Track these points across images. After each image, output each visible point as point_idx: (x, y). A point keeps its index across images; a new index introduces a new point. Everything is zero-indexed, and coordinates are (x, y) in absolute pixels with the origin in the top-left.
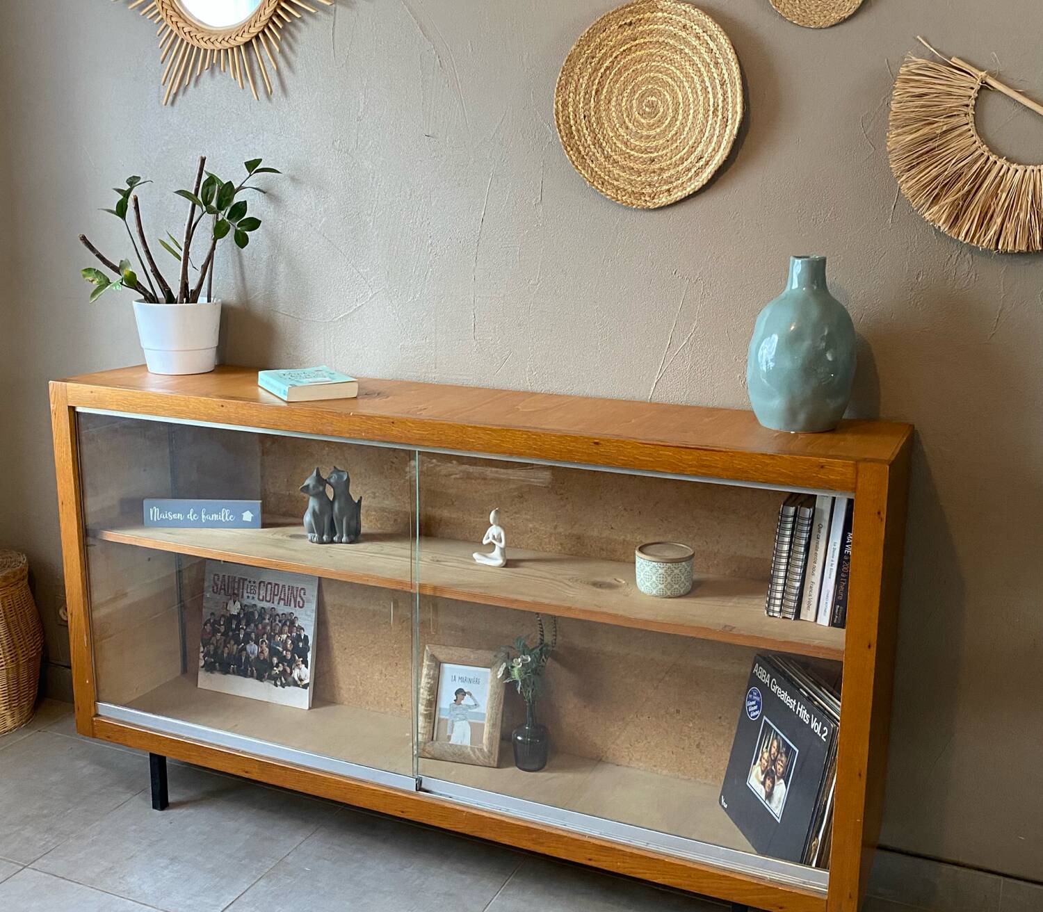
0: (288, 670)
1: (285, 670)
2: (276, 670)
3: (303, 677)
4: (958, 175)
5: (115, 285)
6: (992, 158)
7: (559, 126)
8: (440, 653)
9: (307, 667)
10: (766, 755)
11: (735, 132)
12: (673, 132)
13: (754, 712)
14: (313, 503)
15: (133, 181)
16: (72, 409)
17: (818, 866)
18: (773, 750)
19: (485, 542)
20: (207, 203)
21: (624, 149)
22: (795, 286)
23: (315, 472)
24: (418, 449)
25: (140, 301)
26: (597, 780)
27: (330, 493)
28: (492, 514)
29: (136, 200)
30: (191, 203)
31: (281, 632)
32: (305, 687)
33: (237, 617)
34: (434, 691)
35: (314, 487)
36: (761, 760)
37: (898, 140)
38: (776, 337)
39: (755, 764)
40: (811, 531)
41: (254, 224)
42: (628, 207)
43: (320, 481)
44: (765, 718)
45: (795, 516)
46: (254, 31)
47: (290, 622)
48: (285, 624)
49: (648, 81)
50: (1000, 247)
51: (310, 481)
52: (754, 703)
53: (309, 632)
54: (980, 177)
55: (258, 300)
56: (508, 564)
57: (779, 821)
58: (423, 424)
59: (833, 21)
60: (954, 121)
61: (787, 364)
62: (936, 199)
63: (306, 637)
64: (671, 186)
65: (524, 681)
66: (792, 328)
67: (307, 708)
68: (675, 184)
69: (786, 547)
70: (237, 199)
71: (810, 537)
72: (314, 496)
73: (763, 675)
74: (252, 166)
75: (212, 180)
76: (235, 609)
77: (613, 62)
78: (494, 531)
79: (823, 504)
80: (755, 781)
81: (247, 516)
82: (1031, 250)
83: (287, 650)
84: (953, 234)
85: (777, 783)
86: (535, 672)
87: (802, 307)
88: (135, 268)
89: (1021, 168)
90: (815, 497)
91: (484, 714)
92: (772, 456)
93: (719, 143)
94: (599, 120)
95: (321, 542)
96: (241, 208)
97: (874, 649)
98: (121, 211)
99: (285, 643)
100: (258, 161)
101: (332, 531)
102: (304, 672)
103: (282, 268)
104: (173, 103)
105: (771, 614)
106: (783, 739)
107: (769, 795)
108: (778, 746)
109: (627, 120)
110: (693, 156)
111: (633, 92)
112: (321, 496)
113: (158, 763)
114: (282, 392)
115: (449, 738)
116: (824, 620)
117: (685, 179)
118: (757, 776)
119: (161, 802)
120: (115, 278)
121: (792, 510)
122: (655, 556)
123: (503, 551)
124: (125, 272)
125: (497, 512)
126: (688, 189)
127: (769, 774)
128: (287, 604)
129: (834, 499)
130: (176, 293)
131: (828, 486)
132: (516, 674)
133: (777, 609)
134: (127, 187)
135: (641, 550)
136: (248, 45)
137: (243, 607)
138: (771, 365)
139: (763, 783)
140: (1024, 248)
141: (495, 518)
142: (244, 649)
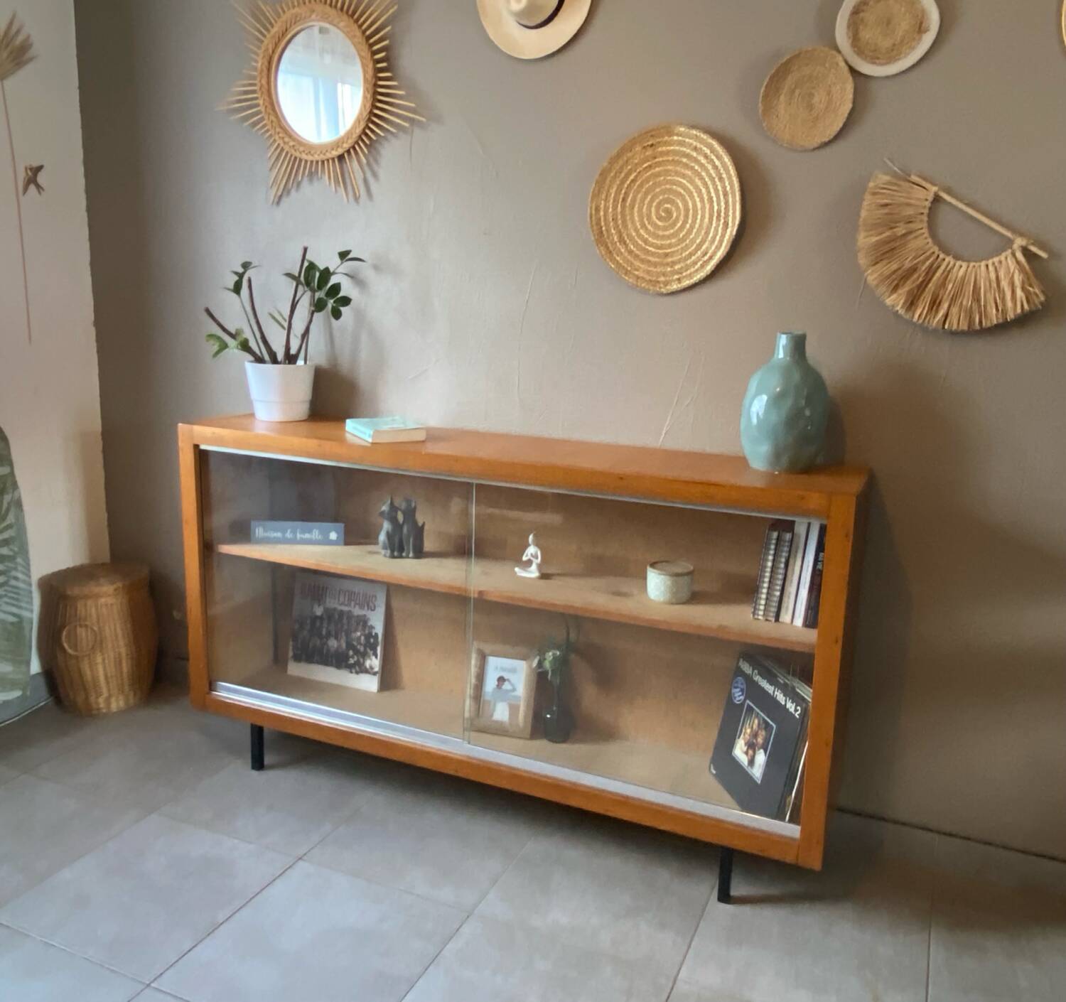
0: (361, 660)
1: (358, 660)
2: (352, 661)
3: (373, 666)
4: (914, 270)
5: (233, 348)
6: (942, 256)
7: (592, 226)
8: (487, 648)
9: (376, 657)
10: (749, 731)
11: (734, 233)
12: (684, 233)
13: (738, 697)
14: (386, 526)
15: (246, 266)
16: (196, 447)
17: (791, 821)
18: (755, 727)
19: (524, 558)
20: (308, 284)
21: (643, 245)
22: (781, 355)
23: (389, 502)
24: (475, 481)
25: (252, 362)
26: (611, 750)
27: (400, 517)
28: (531, 537)
29: (250, 281)
30: (295, 284)
31: (356, 630)
32: (375, 674)
33: (321, 618)
34: (481, 677)
35: (388, 514)
36: (744, 735)
37: (865, 240)
38: (765, 398)
39: (739, 737)
40: (790, 552)
41: (346, 301)
42: (645, 292)
43: (393, 508)
44: (748, 702)
45: (778, 539)
46: (346, 146)
47: (363, 622)
48: (358, 624)
49: (663, 192)
50: (946, 327)
51: (385, 508)
52: (738, 690)
53: (379, 628)
54: (931, 272)
55: (344, 364)
56: (544, 576)
57: (759, 782)
58: (480, 461)
59: (816, 145)
60: (912, 226)
61: (774, 418)
62: (895, 289)
63: (376, 634)
64: (680, 275)
65: (552, 671)
66: (778, 389)
67: (376, 691)
68: (684, 274)
69: (770, 564)
70: (333, 280)
71: (789, 557)
72: (387, 519)
73: (747, 668)
74: (343, 255)
75: (312, 266)
76: (319, 611)
77: (636, 177)
78: (532, 550)
79: (800, 529)
80: (740, 751)
81: (333, 536)
82: (971, 330)
83: (361, 644)
84: (907, 317)
85: (757, 752)
86: (562, 664)
87: (786, 372)
88: (247, 334)
89: (964, 265)
90: (793, 522)
91: (520, 697)
92: (762, 490)
93: (721, 242)
94: (624, 222)
95: (393, 557)
96: (336, 288)
97: (840, 643)
98: (237, 289)
99: (359, 638)
100: (348, 252)
101: (401, 549)
102: (374, 662)
103: (364, 338)
104: (278, 203)
105: (756, 617)
106: (764, 719)
107: (751, 762)
108: (759, 724)
109: (646, 222)
110: (699, 252)
111: (652, 201)
112: (393, 520)
113: (257, 732)
114: (367, 435)
115: (492, 716)
116: (799, 621)
117: (692, 270)
118: (741, 748)
119: (258, 764)
120: (232, 343)
121: (775, 535)
122: (665, 571)
123: (540, 567)
124: (240, 339)
125: (535, 536)
126: (695, 279)
127: (751, 746)
128: (362, 607)
129: (809, 524)
130: (280, 356)
131: (806, 513)
132: (547, 665)
133: (761, 613)
134: (241, 270)
135: (653, 565)
136: (341, 158)
137: (326, 610)
138: (761, 417)
139: (746, 753)
140: (965, 328)
141: (533, 540)
142: (326, 643)
